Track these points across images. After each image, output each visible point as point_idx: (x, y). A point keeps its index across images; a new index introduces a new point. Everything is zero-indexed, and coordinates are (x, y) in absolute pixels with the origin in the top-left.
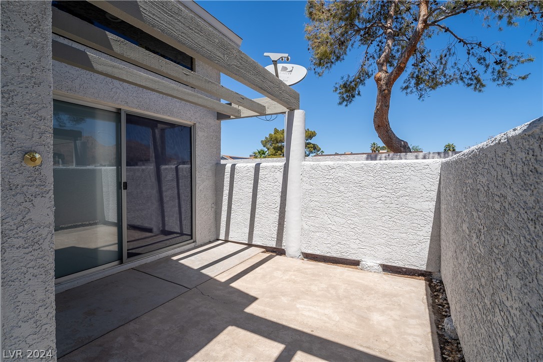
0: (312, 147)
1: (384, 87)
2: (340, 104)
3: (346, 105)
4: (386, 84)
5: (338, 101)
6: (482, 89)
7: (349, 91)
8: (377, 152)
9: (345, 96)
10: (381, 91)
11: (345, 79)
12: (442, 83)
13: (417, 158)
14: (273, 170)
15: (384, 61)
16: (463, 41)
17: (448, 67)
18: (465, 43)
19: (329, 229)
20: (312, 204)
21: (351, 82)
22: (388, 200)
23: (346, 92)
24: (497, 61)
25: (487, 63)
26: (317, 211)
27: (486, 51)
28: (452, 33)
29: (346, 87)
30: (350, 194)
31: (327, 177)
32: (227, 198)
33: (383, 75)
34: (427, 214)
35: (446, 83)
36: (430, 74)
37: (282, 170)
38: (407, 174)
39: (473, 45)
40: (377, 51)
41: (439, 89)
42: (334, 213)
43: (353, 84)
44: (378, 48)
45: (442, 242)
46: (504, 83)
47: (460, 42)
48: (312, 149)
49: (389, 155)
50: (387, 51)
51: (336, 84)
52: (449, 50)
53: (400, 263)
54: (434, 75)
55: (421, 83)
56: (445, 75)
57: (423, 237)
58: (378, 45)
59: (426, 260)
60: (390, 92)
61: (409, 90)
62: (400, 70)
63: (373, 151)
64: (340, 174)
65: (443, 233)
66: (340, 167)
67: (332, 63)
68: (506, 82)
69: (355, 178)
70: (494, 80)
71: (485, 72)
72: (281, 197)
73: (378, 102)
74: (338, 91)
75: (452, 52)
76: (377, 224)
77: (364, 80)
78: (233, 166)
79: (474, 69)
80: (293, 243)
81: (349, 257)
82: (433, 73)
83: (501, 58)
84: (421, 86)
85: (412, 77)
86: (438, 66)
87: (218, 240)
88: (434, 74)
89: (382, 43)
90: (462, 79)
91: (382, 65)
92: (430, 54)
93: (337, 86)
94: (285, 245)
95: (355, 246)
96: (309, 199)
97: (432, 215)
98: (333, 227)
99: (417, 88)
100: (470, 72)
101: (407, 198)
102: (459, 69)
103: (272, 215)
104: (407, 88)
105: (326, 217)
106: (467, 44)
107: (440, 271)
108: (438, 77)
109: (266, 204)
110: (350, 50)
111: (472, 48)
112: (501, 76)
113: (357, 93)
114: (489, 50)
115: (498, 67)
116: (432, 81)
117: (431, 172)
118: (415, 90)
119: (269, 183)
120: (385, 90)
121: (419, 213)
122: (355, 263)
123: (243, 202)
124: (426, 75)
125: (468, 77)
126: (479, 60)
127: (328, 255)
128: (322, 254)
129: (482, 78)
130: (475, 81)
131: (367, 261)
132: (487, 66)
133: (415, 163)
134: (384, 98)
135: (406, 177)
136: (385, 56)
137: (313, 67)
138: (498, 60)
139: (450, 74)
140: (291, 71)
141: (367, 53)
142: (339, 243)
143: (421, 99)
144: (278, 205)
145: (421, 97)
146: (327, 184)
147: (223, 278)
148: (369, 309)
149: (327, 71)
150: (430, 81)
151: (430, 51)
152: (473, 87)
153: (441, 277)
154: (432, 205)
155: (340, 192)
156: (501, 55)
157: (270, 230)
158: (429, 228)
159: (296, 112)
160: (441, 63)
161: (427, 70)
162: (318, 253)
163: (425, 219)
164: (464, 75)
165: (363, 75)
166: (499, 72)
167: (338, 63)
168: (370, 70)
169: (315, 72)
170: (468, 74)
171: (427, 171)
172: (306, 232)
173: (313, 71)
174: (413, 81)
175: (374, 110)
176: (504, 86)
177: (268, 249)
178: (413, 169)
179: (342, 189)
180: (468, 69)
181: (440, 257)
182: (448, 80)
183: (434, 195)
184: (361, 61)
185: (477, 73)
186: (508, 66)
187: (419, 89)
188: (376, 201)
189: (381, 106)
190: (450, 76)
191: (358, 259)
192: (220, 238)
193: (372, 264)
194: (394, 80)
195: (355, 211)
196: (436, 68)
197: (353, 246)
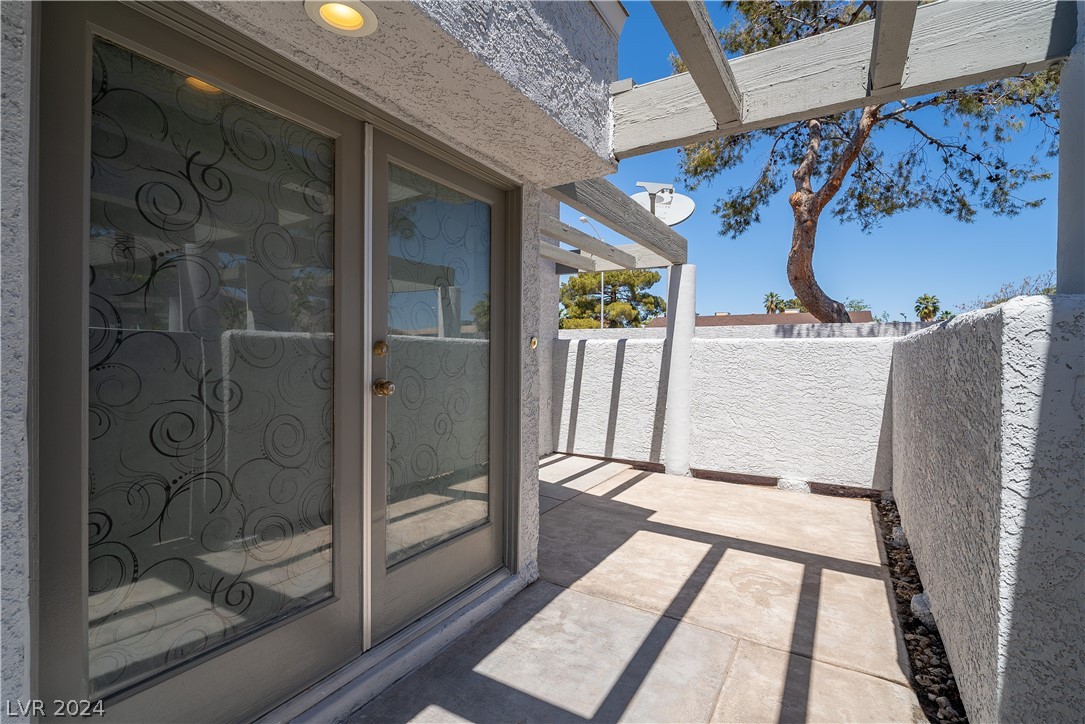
0: (651, 304)
1: (806, 216)
2: (724, 233)
3: (734, 237)
4: (809, 211)
5: (721, 228)
6: (972, 218)
7: (740, 214)
8: (778, 312)
9: (733, 222)
10: (800, 222)
11: (735, 193)
12: (903, 205)
13: (859, 334)
14: (646, 349)
15: (805, 174)
16: (936, 142)
17: (912, 180)
18: (939, 145)
19: (733, 435)
20: (707, 399)
21: (744, 198)
22: (819, 393)
23: (736, 213)
24: (991, 177)
25: (976, 179)
26: (714, 409)
27: (973, 160)
28: (918, 129)
29: (734, 207)
30: (765, 384)
31: (730, 360)
32: (571, 390)
33: (804, 197)
34: (874, 412)
35: (909, 206)
36: (882, 191)
37: (661, 350)
38: (846, 357)
39: (953, 150)
40: (791, 146)
41: (897, 214)
42: (740, 411)
43: (747, 202)
44: (792, 142)
45: (895, 448)
46: (1002, 211)
47: (931, 143)
48: (652, 307)
49: (813, 326)
50: (810, 157)
51: (718, 200)
52: (913, 155)
53: (837, 480)
54: (889, 194)
55: (868, 205)
56: (907, 192)
57: (867, 444)
58: (792, 138)
59: (873, 474)
60: (815, 223)
61: (845, 216)
62: (831, 189)
63: (769, 308)
64: (749, 357)
65: (895, 436)
66: (749, 346)
67: (716, 170)
68: (1006, 210)
69: (771, 361)
70: (987, 206)
71: (973, 192)
72: (659, 388)
73: (795, 238)
74: (721, 213)
75: (918, 158)
76: (804, 425)
77: (767, 195)
78: (582, 344)
79: (956, 186)
80: (677, 453)
81: (763, 474)
82: (888, 189)
83: (998, 171)
84: (867, 210)
85: (852, 196)
86: (895, 179)
87: (555, 453)
88: (889, 191)
89: (800, 135)
90: (936, 201)
91: (803, 179)
92: (882, 159)
93: (720, 204)
94: (663, 459)
95: (772, 458)
96: (702, 391)
97: (881, 413)
98: (739, 432)
99: (860, 213)
100: (950, 190)
101: (846, 389)
102: (929, 187)
103: (644, 415)
104: (842, 211)
105: (728, 418)
106: (943, 146)
107: (891, 489)
108: (895, 195)
109: (635, 400)
110: (747, 151)
111: (951, 155)
112: (999, 200)
113: (754, 216)
114: (978, 158)
115: (992, 187)
116: (886, 202)
117: (880, 355)
118: (855, 215)
119: (640, 369)
120: (806, 221)
121: (862, 411)
122: (771, 482)
123: (598, 396)
124: (875, 193)
125: (946, 199)
126: (961, 174)
127: (730, 471)
128: (722, 470)
129: (969, 200)
130: (958, 205)
131: (789, 478)
132: (976, 184)
133: (857, 343)
134: (806, 233)
135: (844, 361)
136: (807, 165)
137: (683, 177)
138: (994, 175)
139: (915, 192)
140: (670, 203)
141: (773, 152)
142: (748, 454)
143: (867, 231)
144: (654, 400)
145: (865, 227)
146: (730, 371)
147: (599, 492)
148: (799, 523)
149: (704, 183)
150: (883, 202)
151: (882, 154)
152: (955, 214)
153: (892, 497)
154: (881, 400)
155: (749, 382)
156: (997, 168)
157: (641, 437)
158: (876, 431)
159: (684, 268)
160: (901, 175)
161: (876, 183)
162: (715, 468)
163: (871, 419)
164: (940, 196)
165: (766, 188)
166: (995, 194)
167: (726, 171)
168: (778, 179)
169: (686, 186)
170: (945, 193)
171: (875, 353)
172: (698, 439)
173: (684, 184)
174: (853, 203)
175: (787, 252)
176: (1004, 215)
177: (636, 465)
178: (854, 350)
179: (752, 377)
180: (945, 185)
181: (891, 470)
182: (913, 201)
183: (884, 385)
184: (764, 166)
185: (961, 192)
186: (1008, 185)
187: (863, 213)
188: (802, 394)
189: (800, 246)
190: (916, 195)
191: (776, 475)
192: (559, 450)
193: (796, 482)
194: (822, 205)
195: (771, 408)
196: (892, 181)
197: (767, 457)
